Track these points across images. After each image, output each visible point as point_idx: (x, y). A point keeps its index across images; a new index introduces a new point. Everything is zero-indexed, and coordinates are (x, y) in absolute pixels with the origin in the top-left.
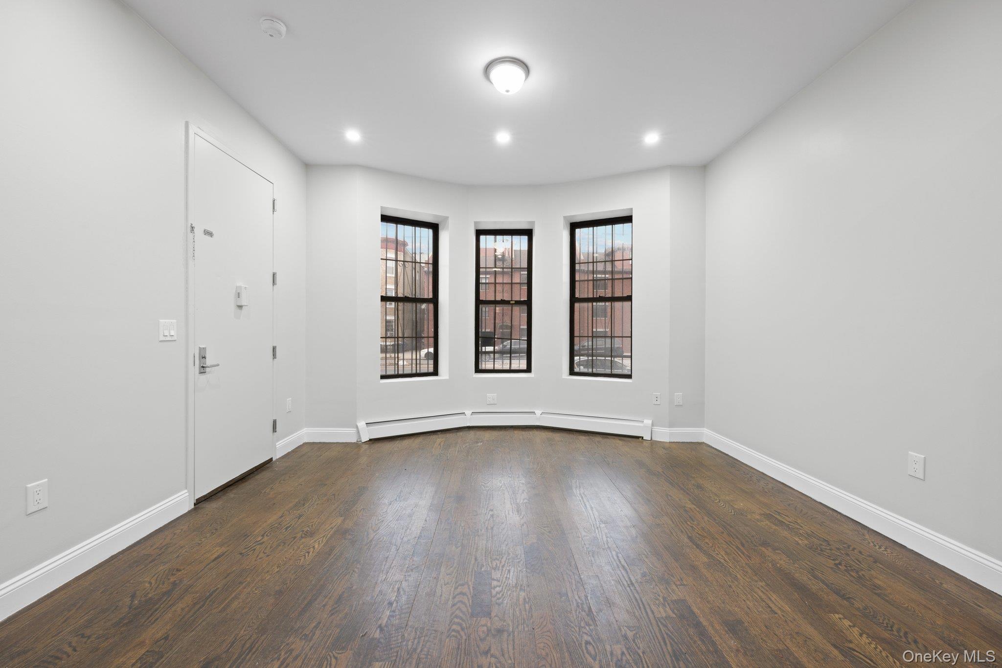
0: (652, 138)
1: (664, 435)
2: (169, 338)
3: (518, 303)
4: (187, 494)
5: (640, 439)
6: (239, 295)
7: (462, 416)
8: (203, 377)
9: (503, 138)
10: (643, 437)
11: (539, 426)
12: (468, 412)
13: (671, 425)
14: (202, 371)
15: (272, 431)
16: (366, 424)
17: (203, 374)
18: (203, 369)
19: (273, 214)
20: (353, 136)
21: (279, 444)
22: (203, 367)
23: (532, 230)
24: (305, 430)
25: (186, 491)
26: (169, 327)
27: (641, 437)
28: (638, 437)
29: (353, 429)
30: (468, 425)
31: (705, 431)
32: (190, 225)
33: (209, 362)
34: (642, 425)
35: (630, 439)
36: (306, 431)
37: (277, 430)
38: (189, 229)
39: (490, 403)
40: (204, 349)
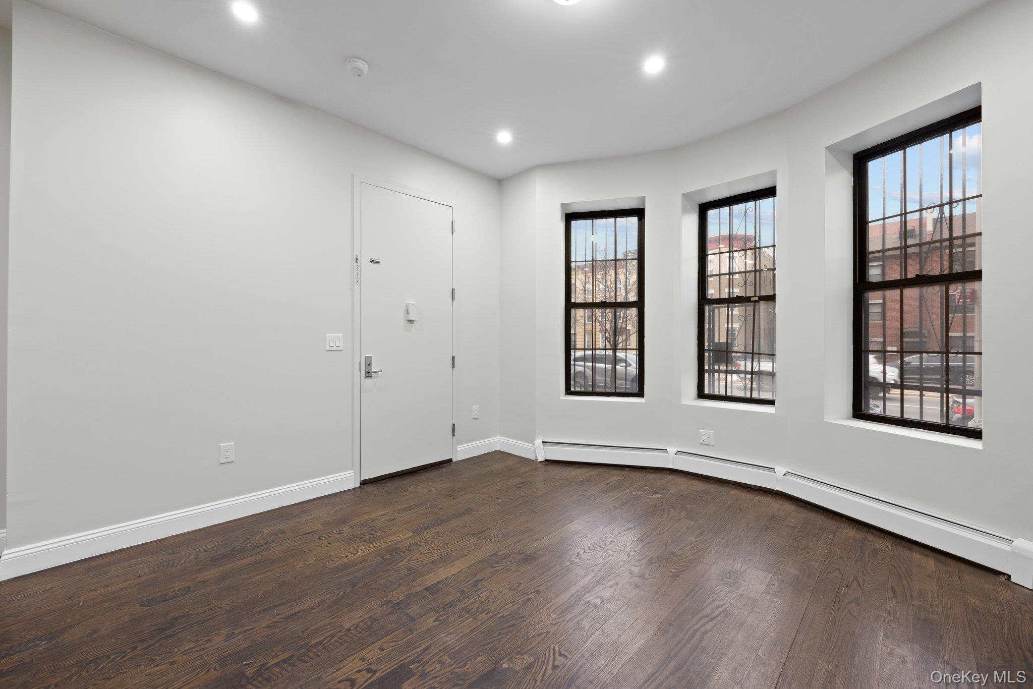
2: (335, 348)
3: (764, 299)
4: (353, 474)
5: (1004, 577)
6: (407, 311)
7: (663, 454)
8: (369, 380)
10: (1008, 576)
12: (672, 450)
14: (368, 375)
15: (451, 435)
16: (543, 442)
17: (369, 378)
18: (368, 374)
19: (453, 234)
20: (504, 137)
21: (460, 448)
22: (368, 372)
24: (498, 438)
25: (352, 471)
26: (335, 339)
29: (532, 446)
32: (355, 257)
33: (375, 368)
36: (500, 440)
37: (456, 433)
38: (355, 260)
39: (704, 442)
40: (371, 358)
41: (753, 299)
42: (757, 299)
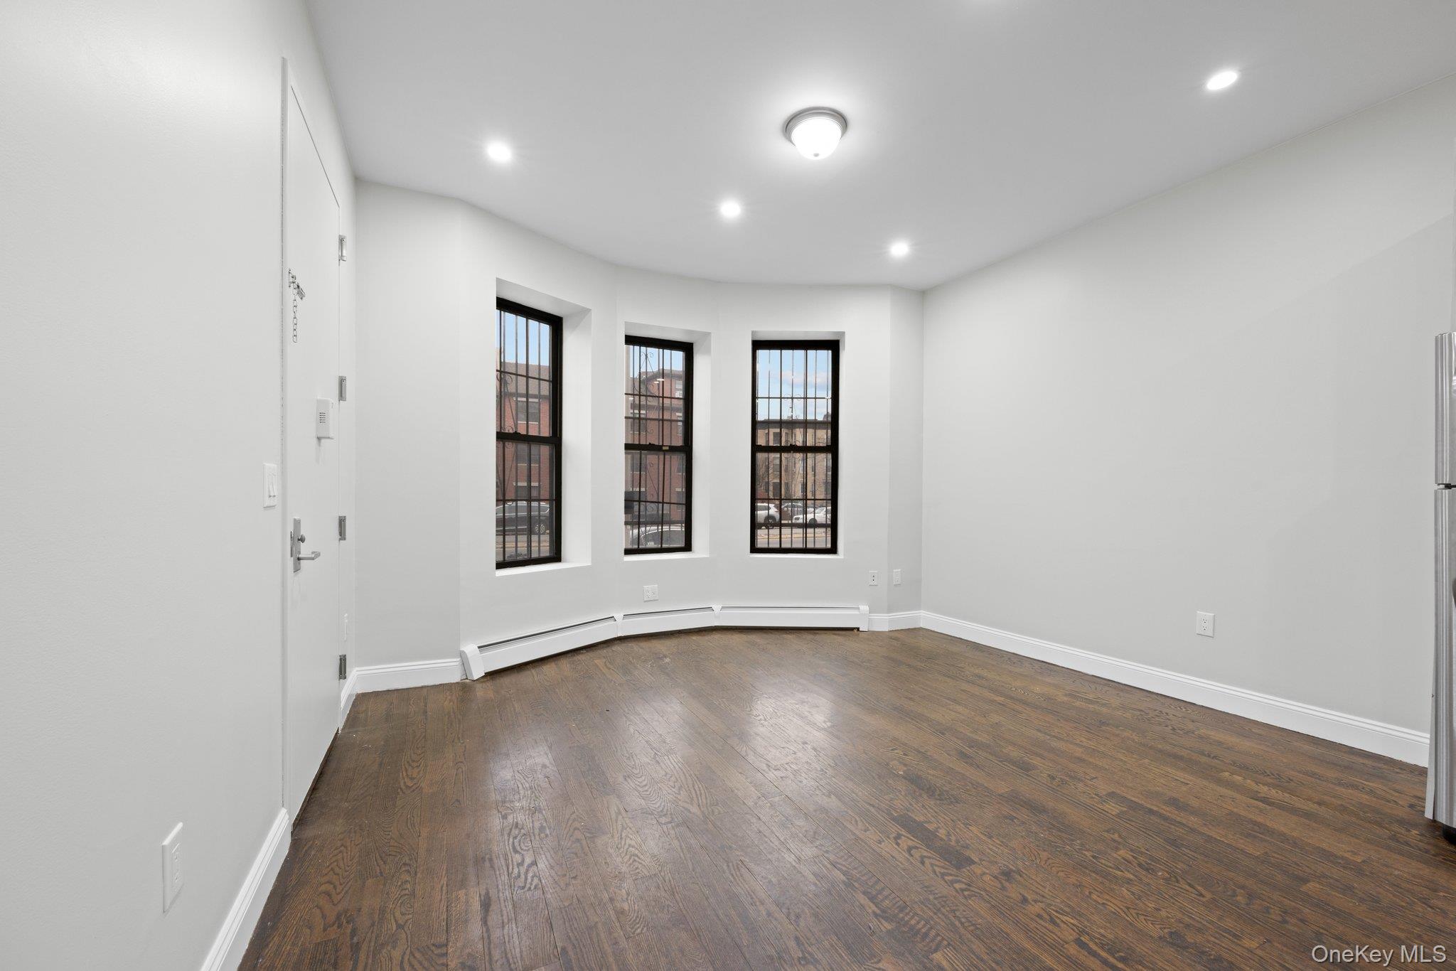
0: (900, 249)
1: (883, 622)
3: (673, 449)
5: (856, 631)
6: (322, 417)
7: (611, 622)
9: (731, 209)
10: (858, 629)
11: (718, 626)
12: (619, 616)
13: (890, 610)
15: (338, 678)
16: (479, 647)
17: (298, 570)
19: (339, 264)
23: (692, 344)
24: (356, 672)
27: (855, 628)
28: (852, 629)
29: (455, 660)
30: (619, 635)
31: (922, 613)
32: (288, 271)
33: (306, 549)
34: (856, 612)
35: (844, 632)
36: (358, 673)
37: (347, 674)
38: (287, 280)
39: (647, 599)
41: (664, 448)
42: (667, 448)
